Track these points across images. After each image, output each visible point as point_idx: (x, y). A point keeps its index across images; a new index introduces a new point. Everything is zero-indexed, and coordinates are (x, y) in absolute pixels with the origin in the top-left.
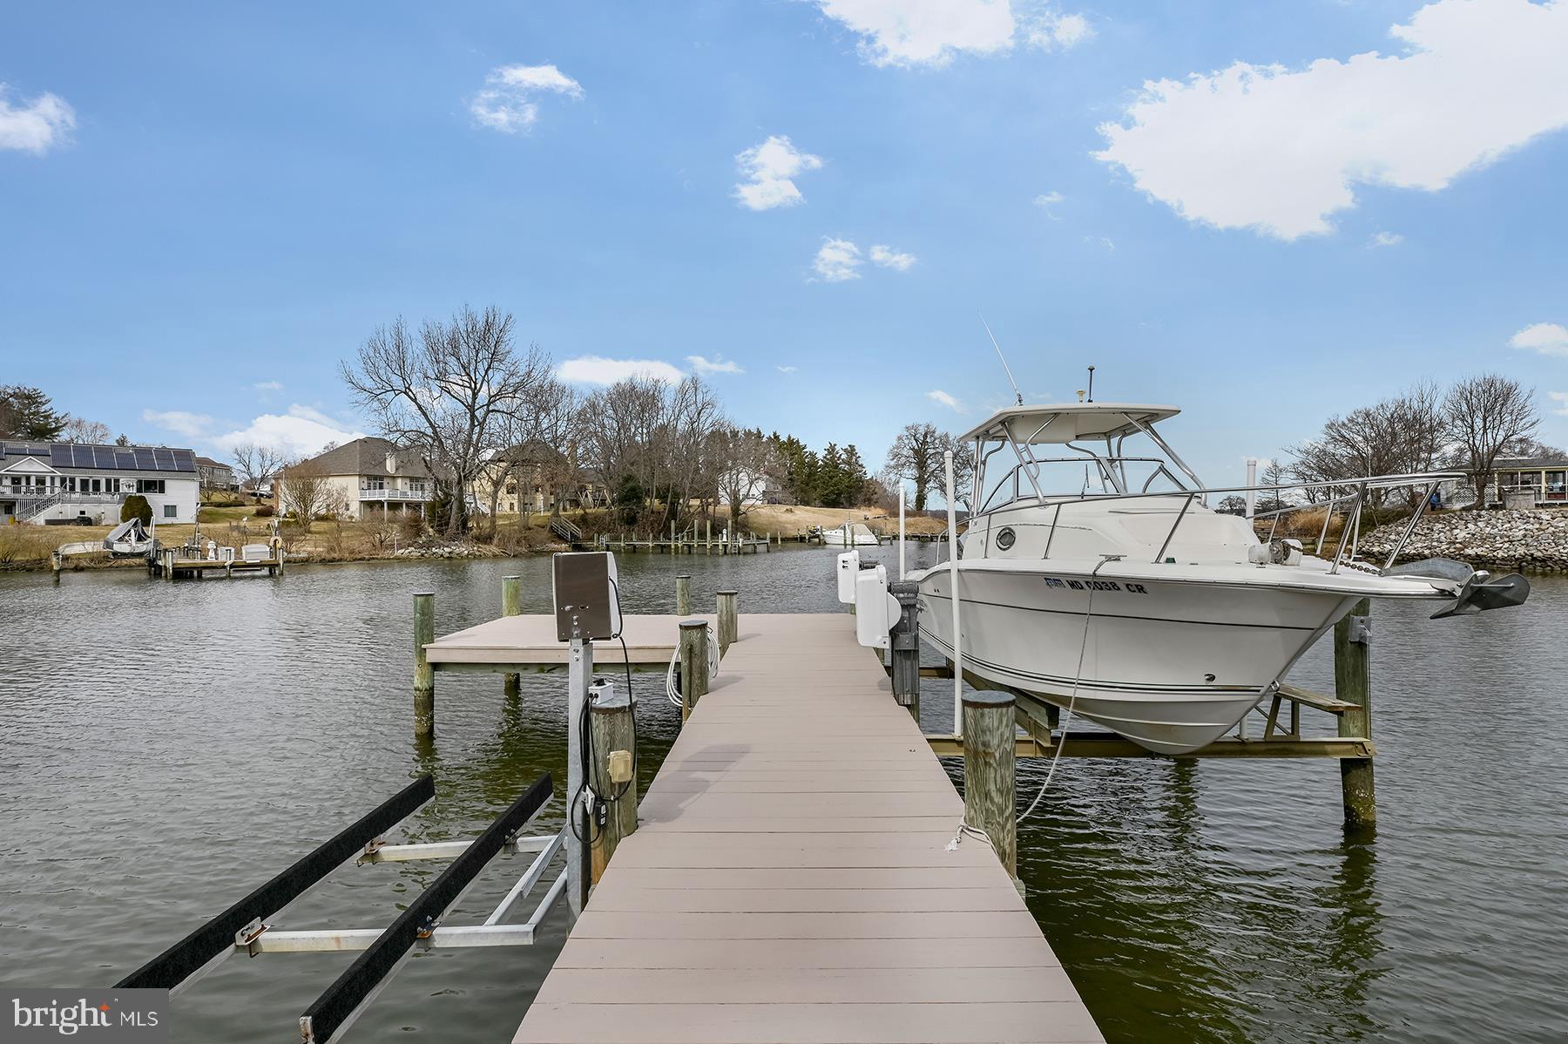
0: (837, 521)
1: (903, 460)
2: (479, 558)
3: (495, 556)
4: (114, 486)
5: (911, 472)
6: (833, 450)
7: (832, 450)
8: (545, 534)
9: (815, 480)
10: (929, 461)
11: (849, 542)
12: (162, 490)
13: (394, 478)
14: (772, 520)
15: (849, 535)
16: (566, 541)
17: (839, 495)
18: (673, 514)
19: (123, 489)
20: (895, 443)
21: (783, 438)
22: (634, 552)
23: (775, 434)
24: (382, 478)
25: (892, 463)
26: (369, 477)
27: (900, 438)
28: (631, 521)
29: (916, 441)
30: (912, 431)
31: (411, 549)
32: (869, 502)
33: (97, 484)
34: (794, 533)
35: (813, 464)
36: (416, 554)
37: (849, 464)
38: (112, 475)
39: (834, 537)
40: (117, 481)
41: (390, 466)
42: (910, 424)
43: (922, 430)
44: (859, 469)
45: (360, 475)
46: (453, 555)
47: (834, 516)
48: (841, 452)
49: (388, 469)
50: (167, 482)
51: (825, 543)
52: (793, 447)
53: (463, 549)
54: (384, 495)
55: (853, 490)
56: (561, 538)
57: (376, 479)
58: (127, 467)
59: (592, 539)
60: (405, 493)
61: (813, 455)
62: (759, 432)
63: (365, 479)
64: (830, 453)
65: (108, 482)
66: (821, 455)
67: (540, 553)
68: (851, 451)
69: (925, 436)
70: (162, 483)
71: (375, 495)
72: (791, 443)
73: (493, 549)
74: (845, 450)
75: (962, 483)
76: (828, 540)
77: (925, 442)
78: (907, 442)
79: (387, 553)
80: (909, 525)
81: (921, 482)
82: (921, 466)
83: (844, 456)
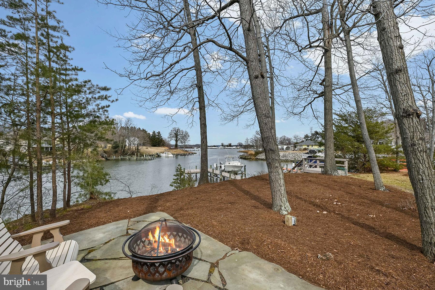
0: (162, 151)
1: (172, 136)
5: (174, 139)
7: (154, 132)
8: (99, 156)
10: (178, 136)
15: (167, 155)
16: (104, 158)
17: (156, 144)
18: (124, 150)
20: (170, 132)
21: (141, 129)
23: (139, 128)
25: (170, 136)
27: (171, 131)
28: (116, 152)
29: (175, 131)
30: (174, 129)
32: (164, 145)
34: (151, 154)
35: (150, 136)
37: (159, 136)
39: (163, 155)
42: (174, 127)
43: (177, 129)
44: (161, 137)
55: (159, 142)
56: (102, 157)
61: (149, 134)
66: (151, 133)
68: (159, 133)
69: (177, 130)
72: (144, 130)
76: (161, 156)
77: (177, 132)
78: (173, 131)
80: (175, 152)
81: (177, 141)
82: (176, 137)
83: (157, 134)
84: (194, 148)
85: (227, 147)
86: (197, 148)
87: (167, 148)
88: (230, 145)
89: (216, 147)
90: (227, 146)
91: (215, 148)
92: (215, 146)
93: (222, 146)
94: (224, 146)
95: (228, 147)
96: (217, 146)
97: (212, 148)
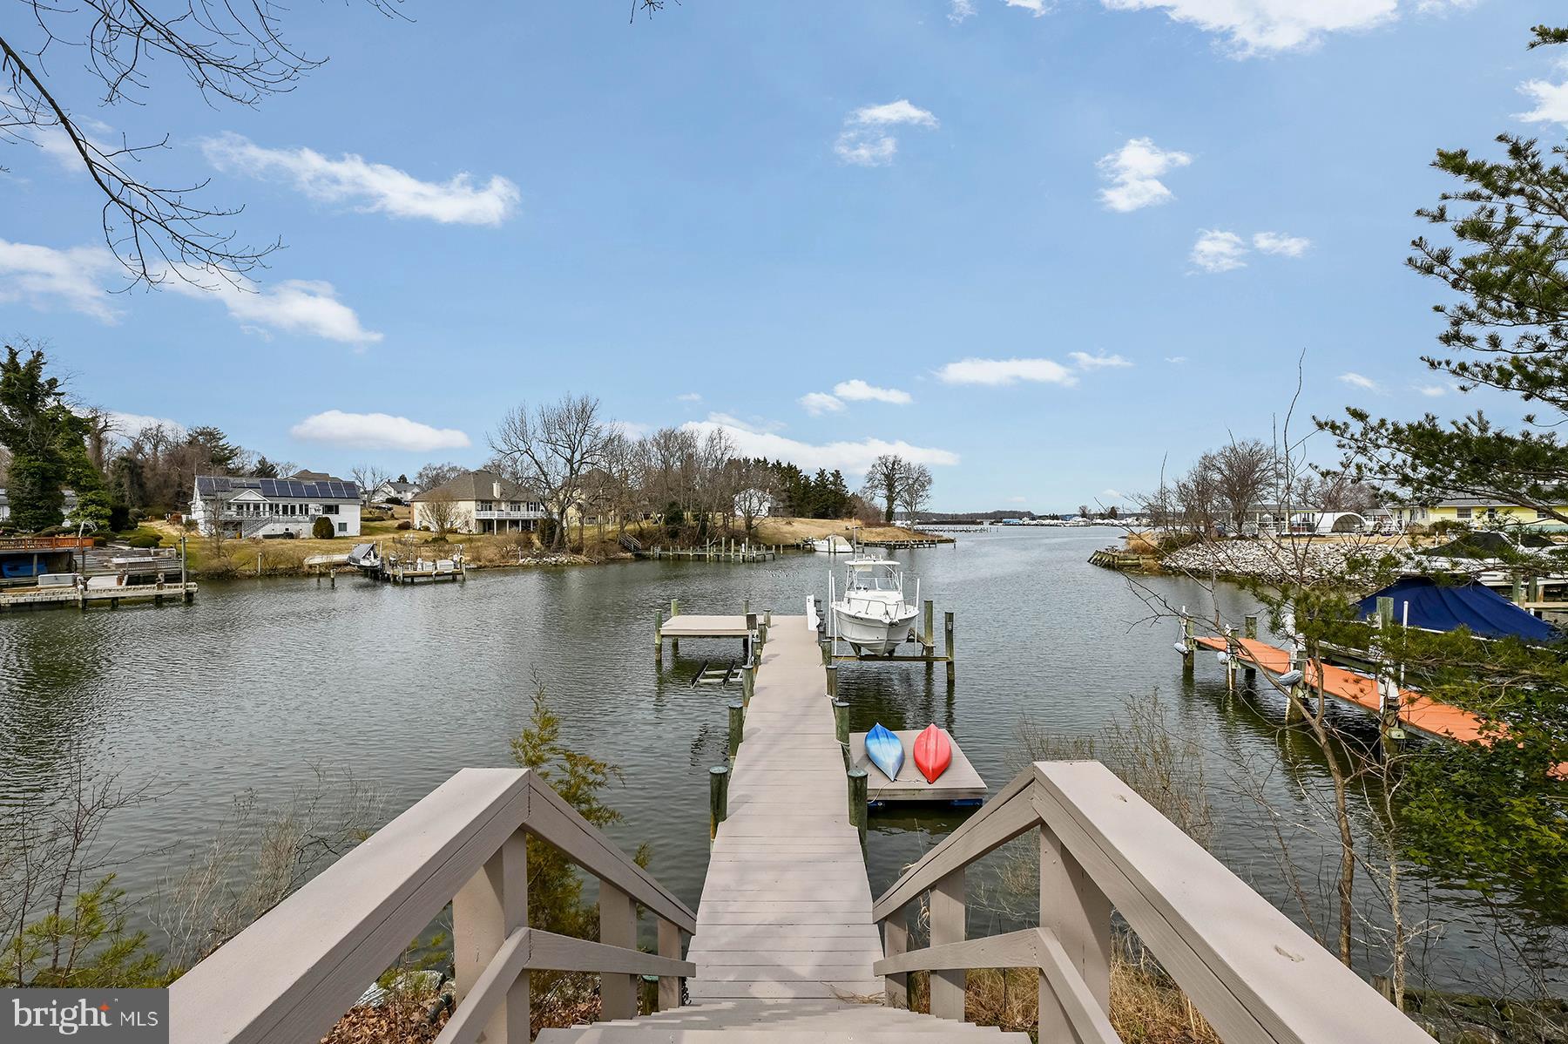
0: (825, 531)
1: (876, 482)
2: (574, 565)
3: (585, 563)
4: (304, 510)
5: (882, 492)
6: (823, 473)
8: (617, 546)
9: (809, 497)
10: (896, 484)
11: (832, 550)
12: (337, 513)
13: (499, 502)
14: (775, 530)
15: (832, 545)
16: (631, 551)
17: (827, 509)
18: (704, 528)
19: (312, 512)
20: (870, 470)
21: (784, 465)
22: (679, 559)
23: (778, 461)
24: (491, 502)
25: (868, 485)
26: (482, 502)
27: (874, 466)
28: (674, 535)
29: (887, 468)
30: (883, 461)
31: (529, 559)
32: (850, 515)
33: (293, 508)
34: (792, 541)
35: (807, 484)
36: (533, 562)
37: (835, 484)
38: (304, 502)
39: (822, 546)
40: (307, 505)
41: (496, 491)
42: (881, 455)
43: (891, 459)
44: (843, 488)
45: (476, 501)
46: (558, 563)
47: (822, 527)
48: (829, 475)
49: (495, 495)
50: (340, 506)
51: (815, 551)
52: (791, 472)
53: (563, 559)
54: (493, 515)
55: (838, 505)
56: (626, 549)
57: (486, 503)
58: (312, 495)
59: (649, 549)
60: (509, 514)
61: (807, 478)
62: (765, 460)
63: (479, 503)
64: (820, 476)
65: (301, 506)
66: (813, 478)
67: (614, 561)
68: (837, 475)
69: (894, 464)
70: (337, 507)
71: (487, 515)
72: (790, 467)
73: (582, 558)
74: (832, 474)
75: (920, 502)
76: (817, 549)
77: (893, 469)
78: (879, 469)
79: (513, 562)
80: (879, 534)
81: (891, 500)
82: (890, 487)
83: (831, 479)
84: (981, 523)
85: (1099, 521)
86: (992, 524)
87: (859, 522)
88: (1113, 514)
89: (1056, 521)
90: (1102, 516)
91: (1052, 522)
92: (1055, 517)
93: (1084, 515)
94: (1092, 517)
95: (1106, 521)
96: (1063, 518)
97: (1044, 522)
